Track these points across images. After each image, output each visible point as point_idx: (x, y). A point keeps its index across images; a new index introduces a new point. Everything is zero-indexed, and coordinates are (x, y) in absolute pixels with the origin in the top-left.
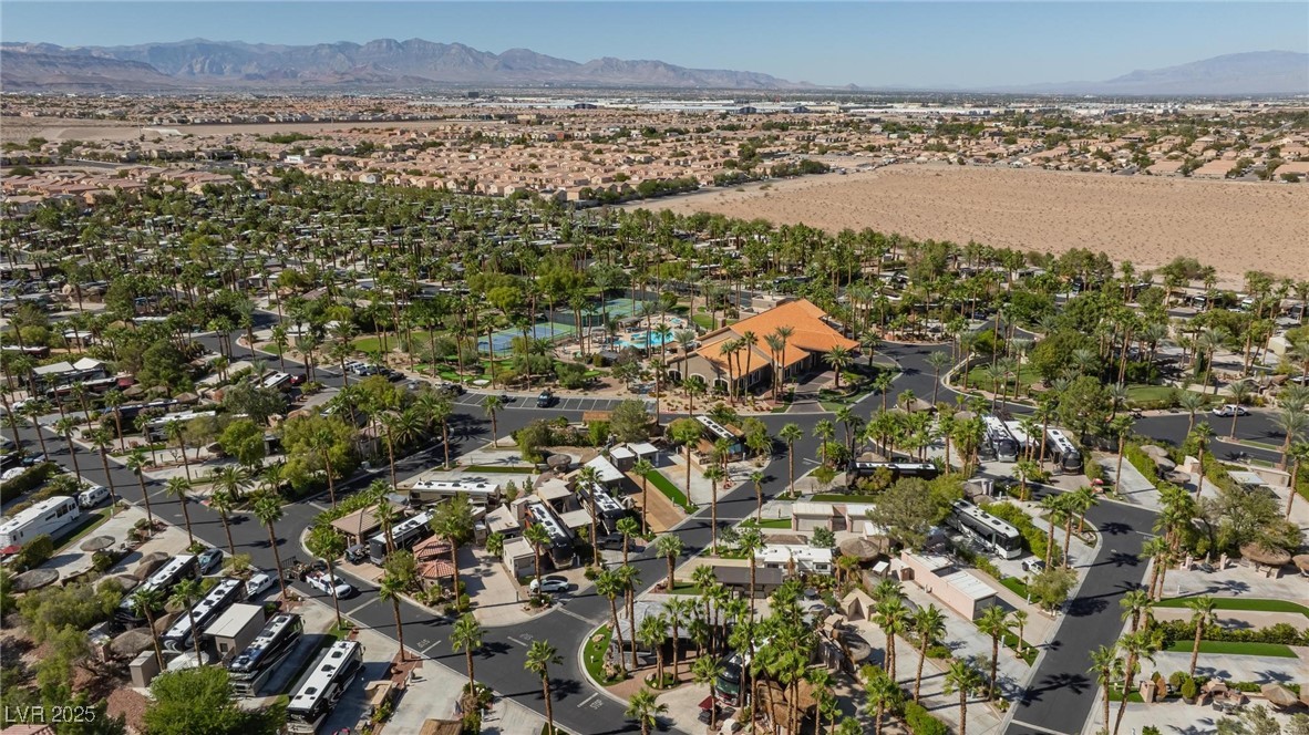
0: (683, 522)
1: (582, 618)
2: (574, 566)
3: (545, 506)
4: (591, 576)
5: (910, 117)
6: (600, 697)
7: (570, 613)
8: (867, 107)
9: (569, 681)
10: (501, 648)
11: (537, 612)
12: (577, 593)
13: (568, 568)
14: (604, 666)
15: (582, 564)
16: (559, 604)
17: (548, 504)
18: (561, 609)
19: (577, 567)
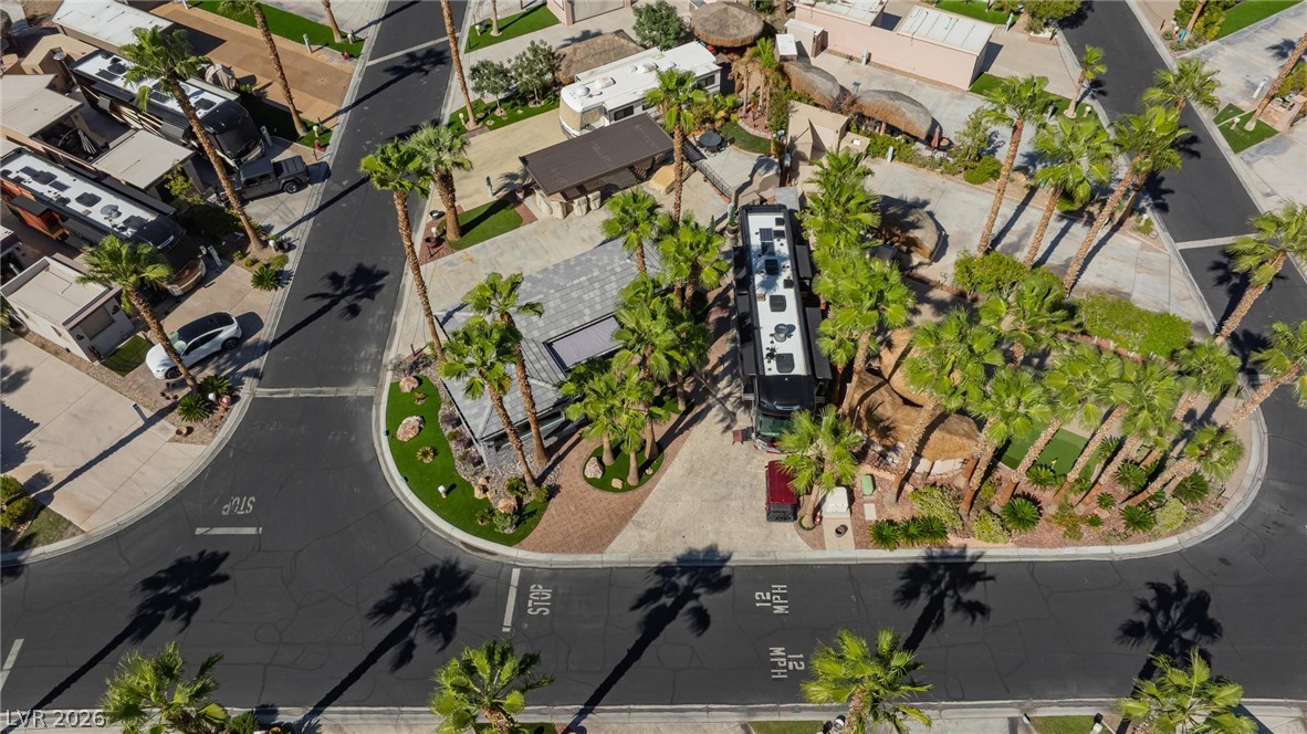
0: (356, 80)
1: (329, 391)
2: (213, 271)
3: (36, 153)
4: (269, 278)
6: (529, 576)
7: (292, 393)
9: (429, 573)
10: (202, 570)
11: (215, 428)
12: (266, 334)
13: (201, 283)
14: (478, 494)
15: (227, 259)
16: (249, 383)
17: (39, 146)
18: (263, 392)
19: (219, 271)
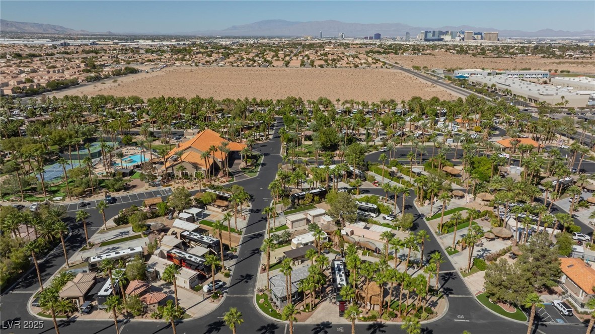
0: (241, 239)
4: (227, 275)
5: (152, 46)
7: (235, 296)
8: (127, 42)
9: (268, 325)
10: (220, 324)
11: (219, 300)
12: (227, 285)
16: (225, 293)
18: (228, 295)
